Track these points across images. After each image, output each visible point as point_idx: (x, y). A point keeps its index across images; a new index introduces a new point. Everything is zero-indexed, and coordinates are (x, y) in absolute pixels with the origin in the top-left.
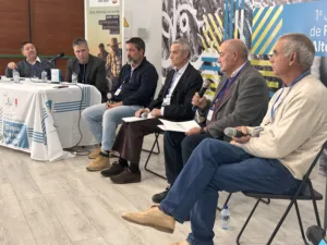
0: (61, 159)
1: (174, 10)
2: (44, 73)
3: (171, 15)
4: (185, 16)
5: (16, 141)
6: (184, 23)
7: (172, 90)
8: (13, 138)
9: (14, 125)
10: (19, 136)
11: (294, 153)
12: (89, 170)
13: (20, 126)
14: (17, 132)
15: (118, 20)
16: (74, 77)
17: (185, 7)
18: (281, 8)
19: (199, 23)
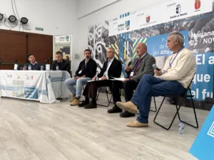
0: (54, 103)
1: (94, 44)
2: (42, 67)
3: (93, 46)
4: (100, 46)
5: (31, 96)
6: (99, 49)
7: (108, 69)
8: (29, 94)
9: (31, 88)
10: (33, 93)
11: (184, 77)
12: (71, 105)
13: (34, 88)
14: (32, 92)
15: (69, 48)
16: (57, 68)
17: (100, 42)
18: (146, 39)
19: (107, 48)
